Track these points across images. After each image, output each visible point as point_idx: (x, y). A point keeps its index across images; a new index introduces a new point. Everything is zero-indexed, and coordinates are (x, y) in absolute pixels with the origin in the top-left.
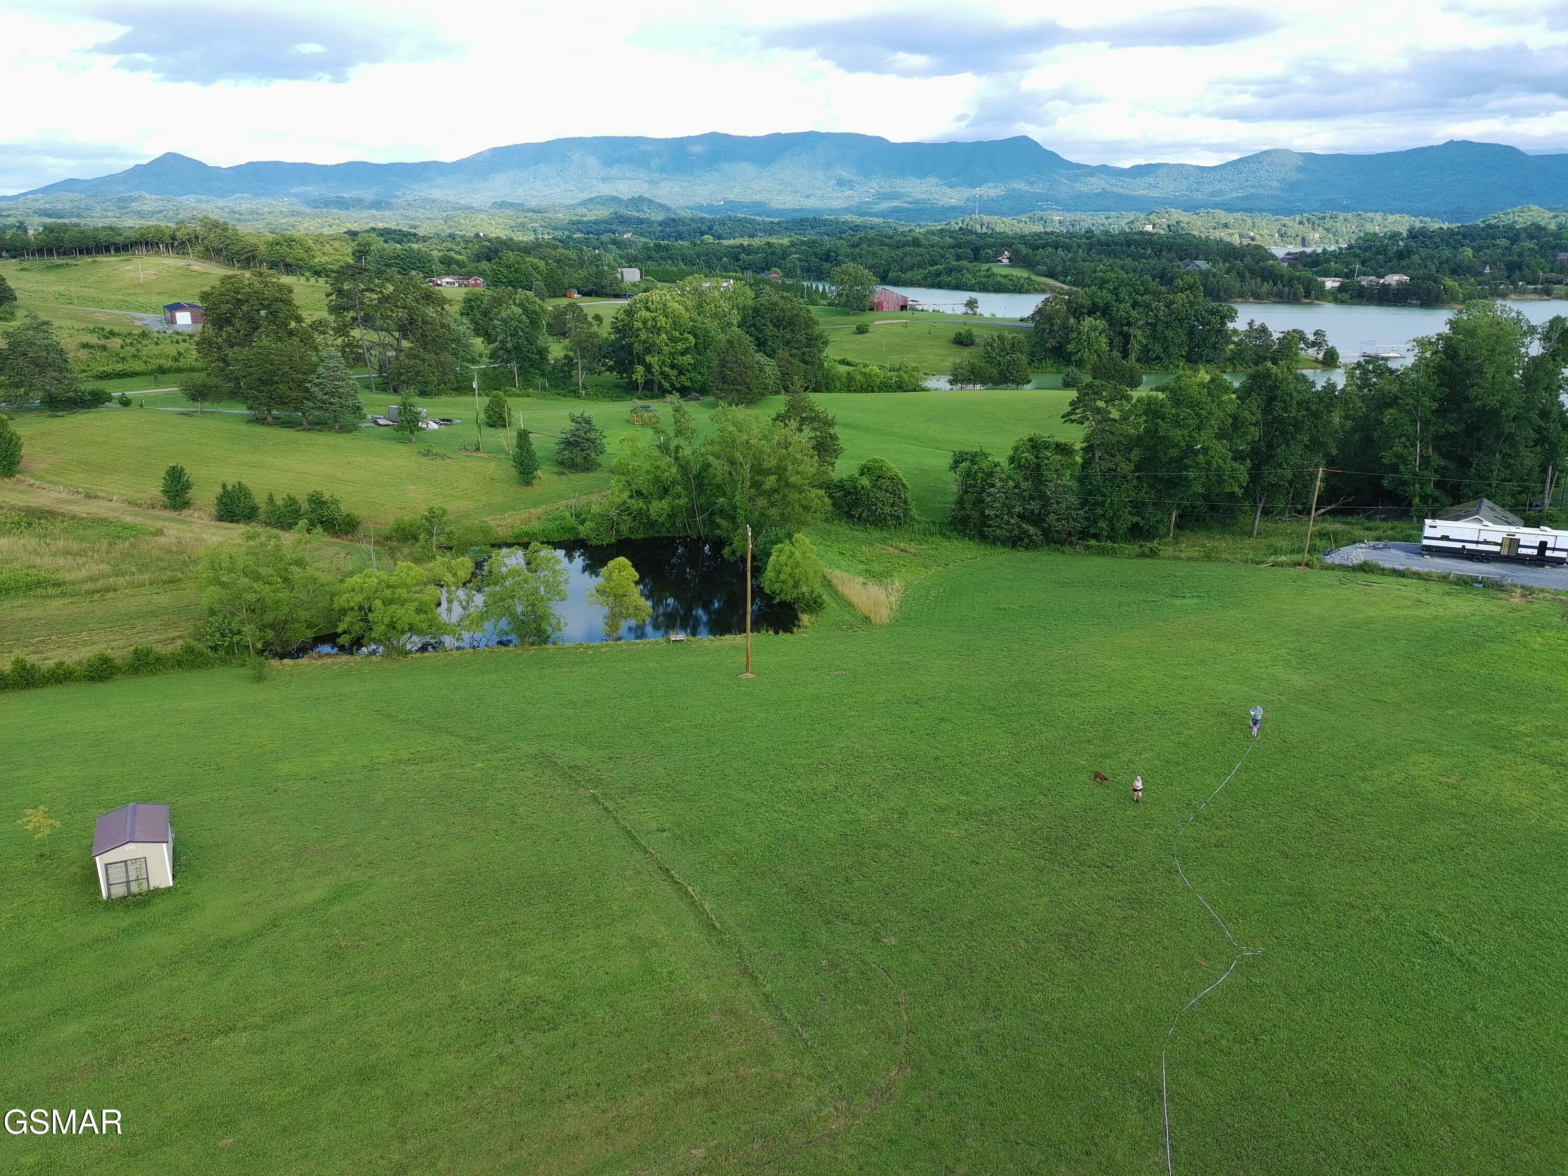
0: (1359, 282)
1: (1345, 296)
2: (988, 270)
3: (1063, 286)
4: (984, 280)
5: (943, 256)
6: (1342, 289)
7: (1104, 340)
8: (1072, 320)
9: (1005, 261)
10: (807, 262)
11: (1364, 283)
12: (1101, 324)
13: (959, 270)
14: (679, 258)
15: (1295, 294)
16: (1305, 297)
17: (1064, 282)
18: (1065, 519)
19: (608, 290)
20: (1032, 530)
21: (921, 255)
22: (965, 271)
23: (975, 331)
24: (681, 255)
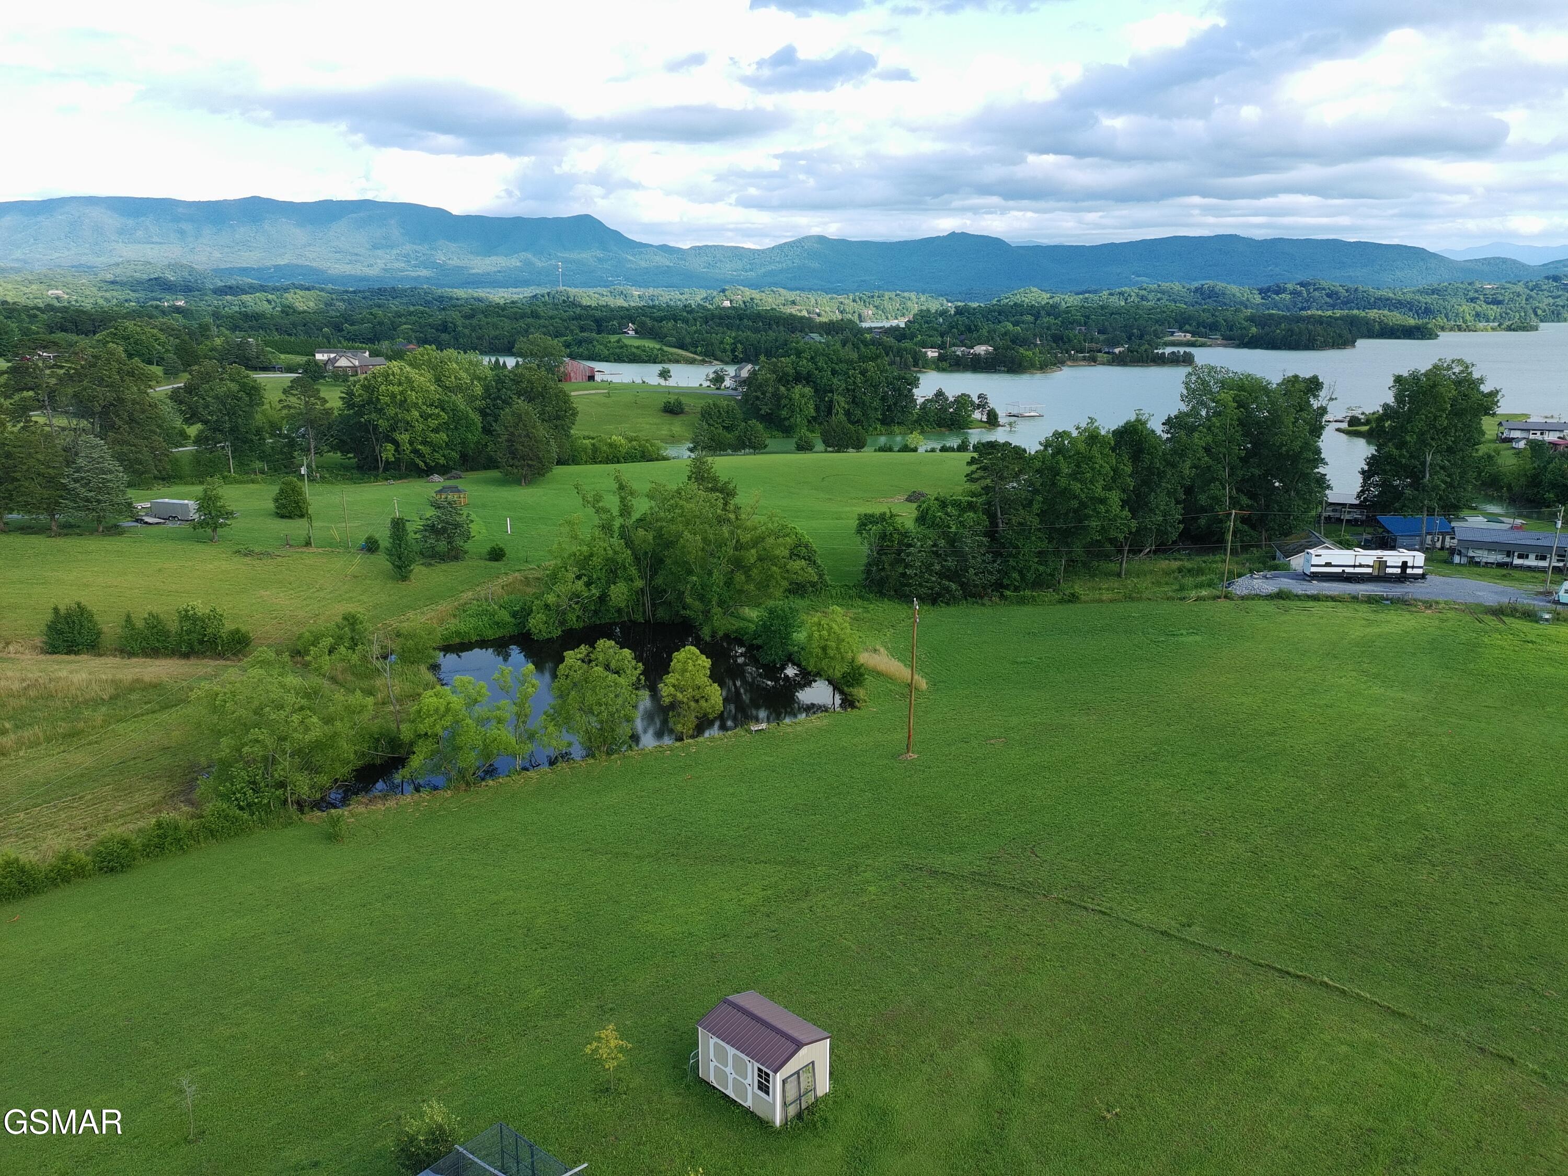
0: (955, 352)
1: (945, 364)
2: (618, 341)
3: (695, 356)
4: (617, 350)
5: (567, 328)
6: (941, 358)
7: (811, 406)
8: (782, 389)
9: (631, 333)
10: (421, 332)
11: (959, 353)
12: (808, 390)
13: (590, 341)
14: (273, 328)
15: (906, 364)
16: (914, 367)
17: (695, 353)
18: (981, 573)
19: (254, 362)
20: (953, 586)
21: (544, 327)
22: (594, 342)
23: (684, 400)
24: (275, 325)
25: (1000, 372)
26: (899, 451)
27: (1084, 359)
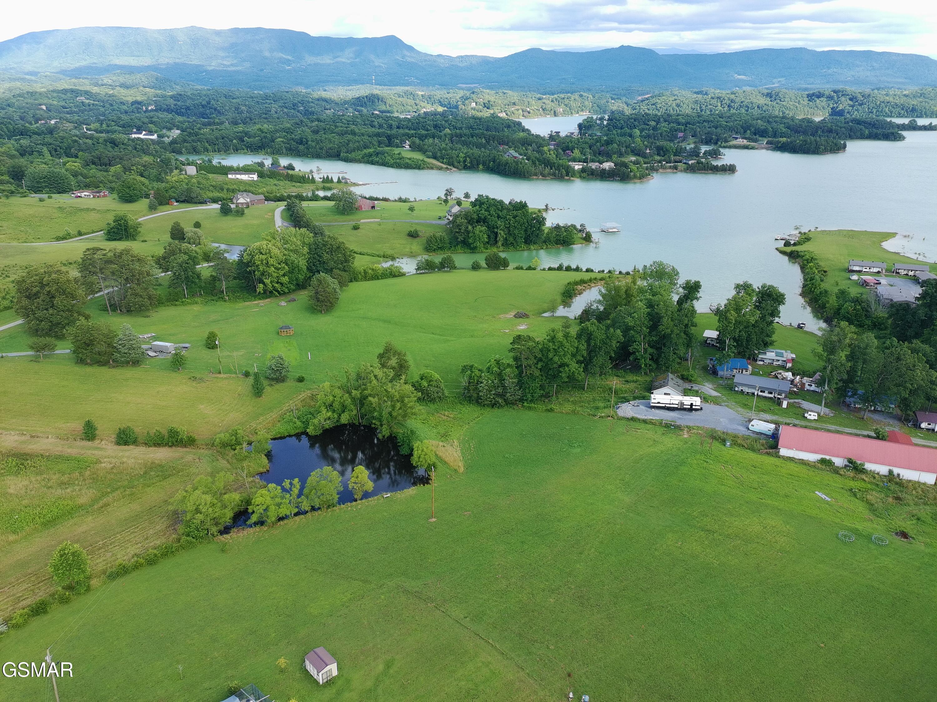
0: (591, 166)
1: (584, 175)
2: (399, 154)
4: (398, 161)
5: (371, 143)
6: (583, 170)
7: (485, 236)
8: (470, 227)
9: (407, 147)
10: (288, 144)
11: (593, 167)
12: (484, 228)
13: (383, 153)
14: (205, 141)
15: (561, 174)
16: (567, 176)
17: (442, 163)
18: (513, 395)
19: (195, 200)
20: (500, 400)
21: (358, 141)
22: (386, 155)
23: (420, 230)
24: (206, 139)
25: (616, 181)
26: (526, 269)
27: (670, 167)
